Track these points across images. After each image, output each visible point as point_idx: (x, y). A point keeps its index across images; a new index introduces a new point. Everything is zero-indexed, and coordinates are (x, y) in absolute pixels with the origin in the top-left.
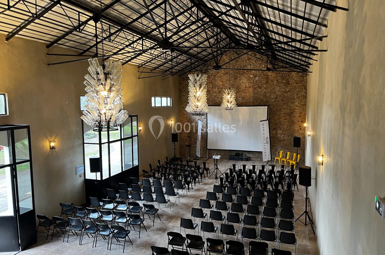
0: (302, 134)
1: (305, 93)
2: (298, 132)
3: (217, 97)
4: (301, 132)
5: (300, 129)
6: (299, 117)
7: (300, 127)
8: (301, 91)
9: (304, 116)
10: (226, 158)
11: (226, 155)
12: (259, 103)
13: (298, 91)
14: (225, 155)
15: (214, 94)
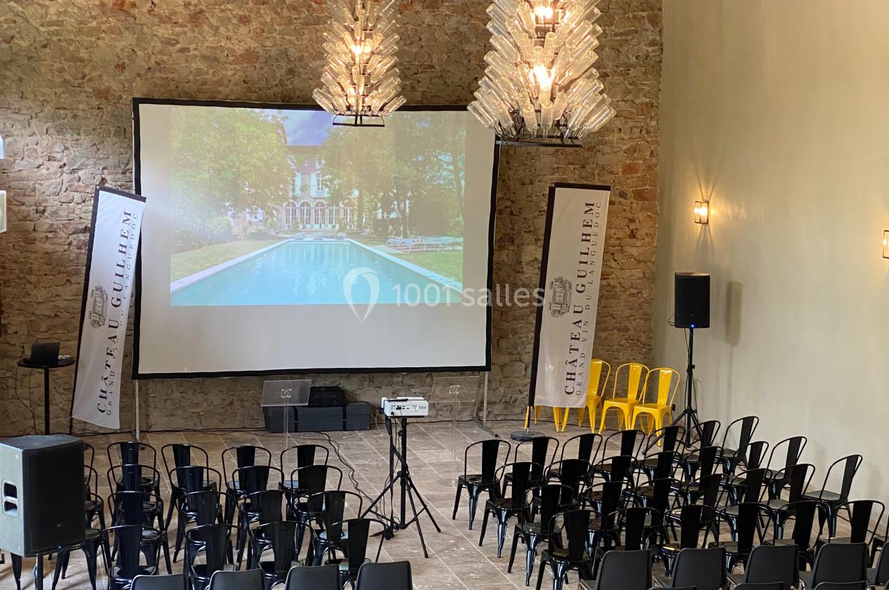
0: (639, 262)
1: (653, 43)
2: (622, 251)
3: (183, 50)
4: (634, 251)
5: (633, 235)
6: (624, 172)
7: (633, 226)
8: (636, 32)
9: (649, 168)
10: (236, 425)
11: (237, 404)
12: (424, 92)
13: (622, 34)
14: (232, 403)
15: (164, 31)
